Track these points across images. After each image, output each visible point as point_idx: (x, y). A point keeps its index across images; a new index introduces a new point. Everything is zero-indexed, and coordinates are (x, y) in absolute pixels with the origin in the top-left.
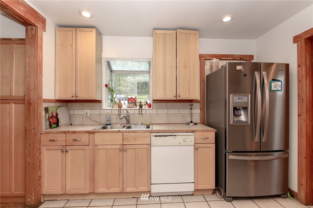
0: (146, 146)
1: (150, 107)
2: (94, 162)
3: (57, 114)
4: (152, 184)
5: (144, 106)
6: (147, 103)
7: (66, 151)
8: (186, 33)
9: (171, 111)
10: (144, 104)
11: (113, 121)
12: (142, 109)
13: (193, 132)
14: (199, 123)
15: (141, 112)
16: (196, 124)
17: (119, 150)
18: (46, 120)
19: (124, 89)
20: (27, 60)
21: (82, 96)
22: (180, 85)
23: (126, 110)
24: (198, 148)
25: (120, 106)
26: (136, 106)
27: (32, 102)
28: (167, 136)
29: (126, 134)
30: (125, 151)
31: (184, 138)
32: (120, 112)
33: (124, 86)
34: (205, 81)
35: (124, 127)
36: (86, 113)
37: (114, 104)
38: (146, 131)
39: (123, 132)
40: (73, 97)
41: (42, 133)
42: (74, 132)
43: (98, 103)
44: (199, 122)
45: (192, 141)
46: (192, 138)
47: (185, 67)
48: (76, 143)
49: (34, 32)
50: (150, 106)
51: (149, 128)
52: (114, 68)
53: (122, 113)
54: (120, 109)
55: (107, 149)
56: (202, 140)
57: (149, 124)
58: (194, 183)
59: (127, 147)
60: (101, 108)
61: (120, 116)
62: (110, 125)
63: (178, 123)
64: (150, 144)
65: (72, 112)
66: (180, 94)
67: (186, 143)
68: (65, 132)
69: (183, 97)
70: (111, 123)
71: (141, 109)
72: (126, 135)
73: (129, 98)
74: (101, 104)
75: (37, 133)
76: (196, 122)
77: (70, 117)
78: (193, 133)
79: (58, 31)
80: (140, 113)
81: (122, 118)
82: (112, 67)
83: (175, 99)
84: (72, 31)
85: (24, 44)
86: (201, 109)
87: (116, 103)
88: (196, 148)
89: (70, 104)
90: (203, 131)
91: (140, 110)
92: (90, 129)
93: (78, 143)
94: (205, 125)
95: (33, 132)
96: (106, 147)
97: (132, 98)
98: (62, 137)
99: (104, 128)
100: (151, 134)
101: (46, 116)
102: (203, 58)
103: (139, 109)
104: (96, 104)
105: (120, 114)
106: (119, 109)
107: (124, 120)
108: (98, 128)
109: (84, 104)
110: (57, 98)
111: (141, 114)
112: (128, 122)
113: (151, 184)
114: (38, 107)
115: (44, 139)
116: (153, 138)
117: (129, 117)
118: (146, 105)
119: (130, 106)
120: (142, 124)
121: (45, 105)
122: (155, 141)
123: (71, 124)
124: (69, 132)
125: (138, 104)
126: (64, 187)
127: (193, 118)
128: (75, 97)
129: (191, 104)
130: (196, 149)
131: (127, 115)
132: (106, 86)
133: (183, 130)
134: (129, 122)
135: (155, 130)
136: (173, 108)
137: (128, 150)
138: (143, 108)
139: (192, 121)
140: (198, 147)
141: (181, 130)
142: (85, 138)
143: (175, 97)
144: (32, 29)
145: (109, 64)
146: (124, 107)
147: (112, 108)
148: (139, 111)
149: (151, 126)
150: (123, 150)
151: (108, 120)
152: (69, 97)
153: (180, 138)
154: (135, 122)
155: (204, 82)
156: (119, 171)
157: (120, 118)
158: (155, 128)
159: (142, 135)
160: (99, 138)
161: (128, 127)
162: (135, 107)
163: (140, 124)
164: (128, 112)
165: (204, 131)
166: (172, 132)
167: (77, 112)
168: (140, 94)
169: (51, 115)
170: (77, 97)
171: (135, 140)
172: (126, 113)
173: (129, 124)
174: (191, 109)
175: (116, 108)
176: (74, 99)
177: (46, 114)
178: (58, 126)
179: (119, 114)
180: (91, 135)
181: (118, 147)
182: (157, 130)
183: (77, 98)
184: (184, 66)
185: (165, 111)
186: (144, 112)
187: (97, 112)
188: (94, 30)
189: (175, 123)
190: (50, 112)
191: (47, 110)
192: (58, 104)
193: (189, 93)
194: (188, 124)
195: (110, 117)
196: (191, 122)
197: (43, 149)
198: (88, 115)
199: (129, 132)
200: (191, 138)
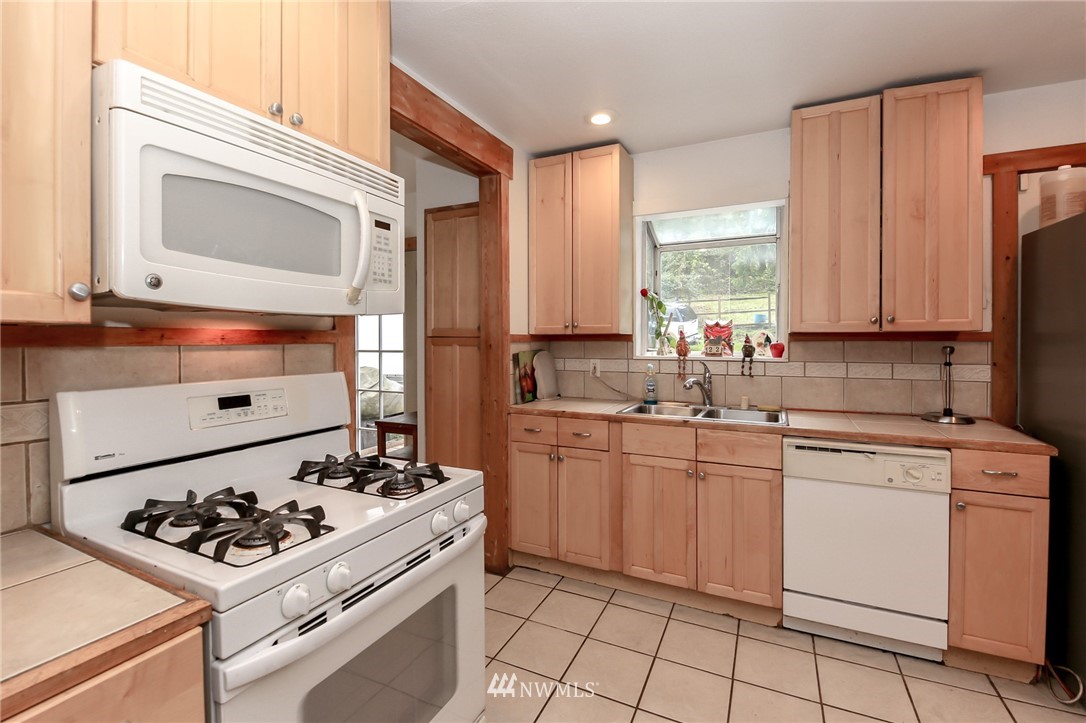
0: (768, 475)
1: (780, 356)
2: (622, 497)
3: (533, 370)
4: (788, 590)
5: (757, 350)
6: (768, 339)
7: (559, 458)
8: (925, 96)
9: (860, 371)
10: (760, 345)
11: (665, 391)
12: (751, 362)
13: (949, 449)
14: (987, 419)
15: (750, 368)
16: (968, 421)
17: (685, 473)
18: (515, 383)
19: (677, 279)
20: (484, 251)
21: (587, 326)
22: (895, 281)
23: (702, 362)
24: (969, 508)
25: (683, 349)
26: (731, 348)
27: (492, 343)
28: (839, 451)
29: (707, 431)
30: (703, 479)
31: (907, 465)
32: (684, 368)
33: (680, 270)
34: (1016, 258)
35: (696, 412)
36: (592, 368)
37: (662, 343)
38: (768, 428)
39: (696, 426)
40: (566, 327)
41: (511, 411)
42: (576, 416)
43: (624, 340)
44: (989, 414)
45: (939, 477)
46: (945, 469)
47: (920, 216)
48: (580, 443)
49: (494, 188)
50: (778, 350)
51: (776, 420)
52: (664, 236)
53: (688, 370)
54: (682, 358)
55: (653, 467)
56: (988, 481)
57: (776, 408)
58: (946, 622)
59: (709, 468)
60: (630, 356)
61: (684, 379)
62: (655, 402)
63: (890, 411)
64: (781, 470)
65: (560, 364)
66: (894, 312)
67: (916, 481)
68: (555, 415)
69: (909, 320)
70: (659, 399)
71: (748, 359)
72: (704, 435)
73: (708, 326)
74: (630, 343)
75: (501, 412)
76: (972, 414)
77: (557, 376)
78: (948, 453)
79: (532, 167)
80: (747, 372)
81: (691, 387)
82: (657, 233)
83: (875, 329)
84: (564, 162)
85: (477, 214)
86: (994, 364)
87: (669, 341)
88: (957, 506)
89: (555, 344)
90: (990, 447)
91: (747, 365)
92: (611, 409)
93: (584, 443)
94: (1016, 428)
95: (496, 409)
96: (650, 461)
97: (717, 324)
98: (550, 425)
99: (640, 410)
100: (785, 440)
101: (514, 374)
102: (1011, 168)
103: (744, 361)
104: (618, 344)
105: (684, 375)
106: (679, 360)
107: (696, 390)
108: (627, 409)
109: (589, 344)
110: (532, 332)
111: (750, 375)
112: (708, 396)
113: (784, 589)
114: (503, 353)
115: (516, 426)
116: (791, 453)
117: (710, 382)
118: (765, 346)
119: (714, 351)
120: (751, 407)
121: (514, 349)
122: (796, 460)
123: (559, 395)
124: (563, 414)
125: (738, 345)
126: (554, 543)
127: (956, 396)
128: (570, 328)
129: (945, 348)
130: (957, 509)
131: (705, 377)
132: (644, 293)
133: (904, 438)
134: (710, 398)
135: (796, 430)
136: (869, 359)
137: (711, 479)
138: (756, 356)
139: (950, 410)
140: (967, 504)
141: (897, 438)
142: (600, 432)
143: (876, 321)
144: (491, 181)
145: (649, 229)
146: (696, 353)
147: (658, 354)
148: (743, 367)
149: (782, 417)
150: (696, 473)
151: (649, 391)
152: (557, 328)
153: (889, 464)
154: (730, 400)
155: (1010, 261)
156: (687, 532)
157: (685, 386)
158: (798, 422)
159: (754, 438)
160: (632, 437)
161: (710, 414)
162: (730, 352)
163: (744, 406)
164: (706, 369)
165: (998, 447)
166: (860, 439)
167: (572, 365)
168: (738, 296)
169: (522, 371)
170: (576, 327)
171: (733, 452)
172: (703, 372)
173: (711, 405)
174: (949, 364)
175: (669, 356)
176: (569, 332)
177: (515, 369)
178: (535, 397)
179: (680, 374)
180: (615, 427)
181: (683, 465)
182: (806, 431)
183: (577, 332)
184: (915, 214)
185: (838, 370)
186: (758, 369)
187: (620, 366)
188: (616, 150)
189: (876, 410)
190: (522, 365)
191: (516, 358)
192: (535, 345)
193: (936, 307)
194: (931, 418)
195: (656, 381)
196: (948, 413)
197: (514, 448)
198: (598, 374)
199: (715, 427)
200: (937, 470)
